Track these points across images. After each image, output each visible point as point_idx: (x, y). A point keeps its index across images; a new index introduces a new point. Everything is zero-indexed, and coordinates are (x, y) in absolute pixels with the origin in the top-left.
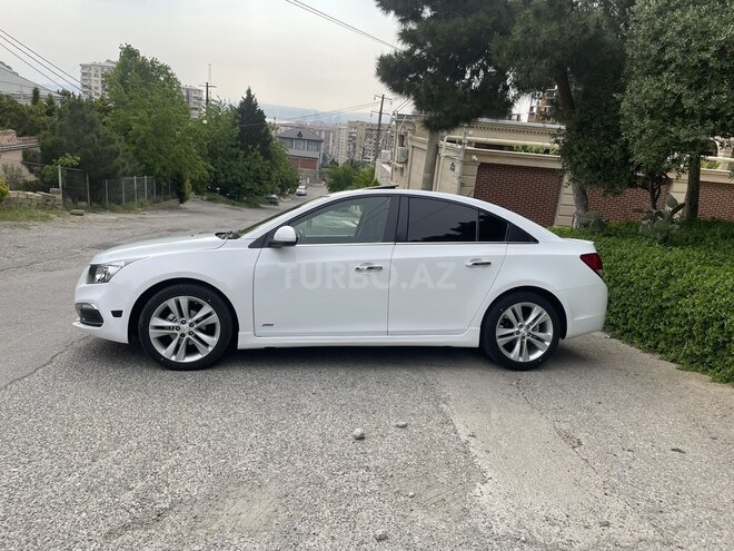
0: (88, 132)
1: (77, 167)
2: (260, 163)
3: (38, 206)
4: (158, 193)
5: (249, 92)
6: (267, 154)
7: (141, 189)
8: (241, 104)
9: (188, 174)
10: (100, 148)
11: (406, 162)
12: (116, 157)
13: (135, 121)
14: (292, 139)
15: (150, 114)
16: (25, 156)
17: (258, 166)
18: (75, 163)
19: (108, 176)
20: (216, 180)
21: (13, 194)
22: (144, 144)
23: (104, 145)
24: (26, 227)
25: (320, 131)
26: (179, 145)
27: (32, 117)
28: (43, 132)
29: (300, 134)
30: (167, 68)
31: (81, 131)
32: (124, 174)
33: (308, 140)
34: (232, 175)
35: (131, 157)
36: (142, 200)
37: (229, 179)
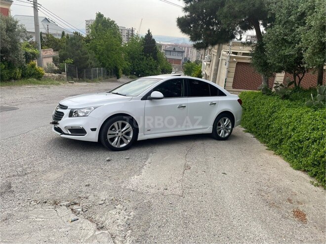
0: (77, 50)
1: (72, 64)
2: (153, 62)
3: (56, 80)
4: (108, 75)
5: (149, 31)
6: (155, 58)
7: (100, 73)
8: (146, 36)
9: (119, 67)
10: (82, 56)
11: (211, 61)
12: (88, 60)
13: (99, 45)
14: (171, 51)
15: (105, 42)
16: (53, 60)
17: (151, 63)
18: (71, 62)
19: (85, 68)
20: (134, 69)
21: (47, 74)
22: (102, 54)
23: (83, 55)
24: (49, 88)
25: (185, 47)
26: (116, 55)
27: (60, 43)
28: (60, 50)
29: (174, 49)
30: (114, 22)
31: (74, 50)
32: (92, 67)
33: (178, 52)
34: (140, 67)
35: (97, 60)
36: (100, 77)
37: (139, 69)
